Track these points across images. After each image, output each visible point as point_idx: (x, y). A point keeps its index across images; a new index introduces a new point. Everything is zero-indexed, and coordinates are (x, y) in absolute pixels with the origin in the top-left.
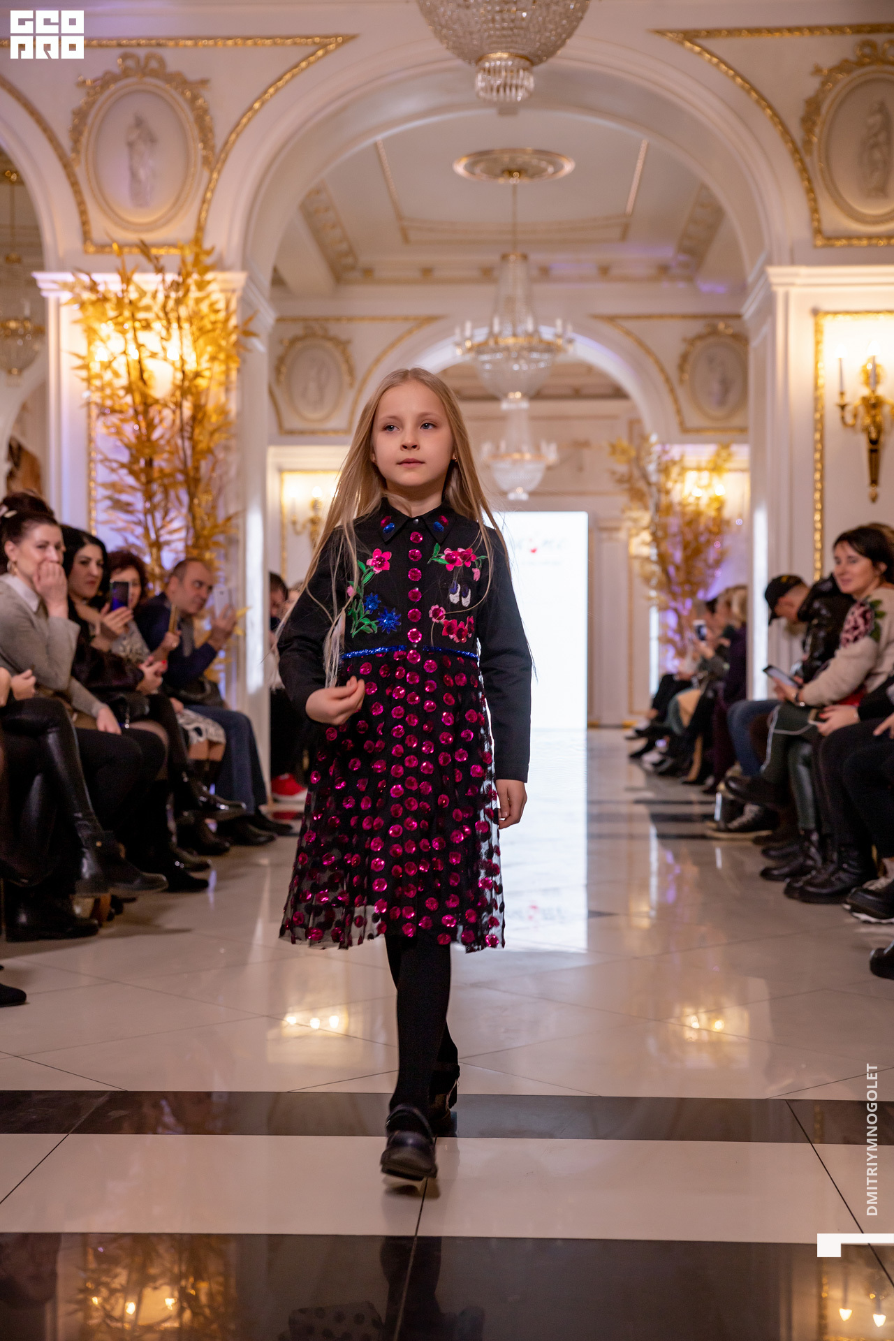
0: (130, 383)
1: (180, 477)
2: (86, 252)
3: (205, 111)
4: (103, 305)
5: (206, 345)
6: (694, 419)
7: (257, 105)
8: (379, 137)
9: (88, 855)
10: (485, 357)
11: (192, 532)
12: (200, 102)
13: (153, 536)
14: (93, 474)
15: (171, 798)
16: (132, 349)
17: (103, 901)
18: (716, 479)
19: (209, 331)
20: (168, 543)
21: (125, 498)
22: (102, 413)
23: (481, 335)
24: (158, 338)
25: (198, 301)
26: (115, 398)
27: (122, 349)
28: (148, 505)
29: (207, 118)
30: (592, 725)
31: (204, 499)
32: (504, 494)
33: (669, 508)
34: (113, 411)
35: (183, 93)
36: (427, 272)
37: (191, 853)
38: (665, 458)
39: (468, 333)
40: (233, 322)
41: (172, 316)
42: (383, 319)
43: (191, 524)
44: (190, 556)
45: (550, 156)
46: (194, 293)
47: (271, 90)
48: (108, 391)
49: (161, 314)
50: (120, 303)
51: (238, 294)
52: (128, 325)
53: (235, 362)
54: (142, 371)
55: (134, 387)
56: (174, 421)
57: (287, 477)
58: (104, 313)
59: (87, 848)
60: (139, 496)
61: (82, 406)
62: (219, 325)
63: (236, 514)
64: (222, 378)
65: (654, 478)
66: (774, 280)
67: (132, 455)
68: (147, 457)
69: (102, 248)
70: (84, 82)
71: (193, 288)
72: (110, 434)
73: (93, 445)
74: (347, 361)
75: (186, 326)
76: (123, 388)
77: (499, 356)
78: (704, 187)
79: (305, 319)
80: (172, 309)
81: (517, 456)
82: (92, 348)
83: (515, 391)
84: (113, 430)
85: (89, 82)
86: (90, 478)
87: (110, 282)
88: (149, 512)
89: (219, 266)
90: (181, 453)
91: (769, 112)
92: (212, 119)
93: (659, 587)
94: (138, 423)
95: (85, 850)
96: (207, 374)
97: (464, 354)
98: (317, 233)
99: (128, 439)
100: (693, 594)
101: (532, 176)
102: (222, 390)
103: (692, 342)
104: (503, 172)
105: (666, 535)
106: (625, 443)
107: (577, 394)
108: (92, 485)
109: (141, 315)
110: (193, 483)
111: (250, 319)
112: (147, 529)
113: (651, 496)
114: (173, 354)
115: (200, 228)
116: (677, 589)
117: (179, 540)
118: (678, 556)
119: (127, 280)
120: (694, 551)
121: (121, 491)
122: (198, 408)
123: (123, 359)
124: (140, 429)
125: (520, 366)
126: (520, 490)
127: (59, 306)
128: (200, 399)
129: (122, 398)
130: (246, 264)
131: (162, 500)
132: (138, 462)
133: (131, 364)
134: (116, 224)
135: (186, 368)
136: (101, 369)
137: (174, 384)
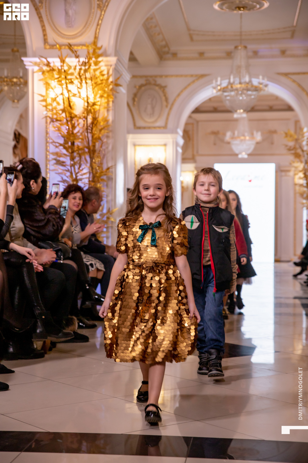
0: (64, 108)
1: (87, 150)
2: (45, 48)
4: (53, 73)
5: (98, 90)
9: (39, 322)
10: (226, 94)
11: (91, 175)
13: (74, 176)
14: (48, 148)
15: (80, 295)
16: (65, 92)
17: (46, 342)
19: (100, 84)
20: (81, 180)
21: (62, 159)
22: (52, 120)
23: (225, 84)
24: (77, 88)
25: (95, 70)
26: (58, 114)
27: (61, 92)
30: (277, 261)
31: (97, 160)
32: (237, 155)
34: (57, 120)
36: (201, 54)
37: (88, 320)
39: (219, 83)
40: (111, 79)
41: (83, 77)
42: (182, 76)
43: (91, 171)
44: (90, 186)
46: (93, 67)
48: (55, 111)
49: (78, 77)
50: (59, 72)
51: (113, 67)
52: (63, 82)
53: (112, 98)
54: (69, 102)
55: (66, 109)
56: (84, 124)
57: (137, 148)
58: (53, 76)
60: (68, 158)
61: (43, 118)
62: (104, 81)
63: (112, 166)
64: (106, 105)
65: (305, 148)
67: (65, 140)
68: (72, 141)
69: (52, 46)
71: (93, 64)
72: (56, 130)
73: (48, 135)
74: (165, 96)
75: (89, 81)
76: (61, 110)
77: (233, 93)
79: (146, 77)
80: (83, 75)
81: (242, 138)
82: (48, 92)
83: (240, 109)
84: (57, 129)
86: (47, 150)
87: (56, 62)
88: (72, 166)
89: (105, 54)
90: (87, 139)
94: (68, 125)
95: (38, 320)
96: (99, 103)
97: (217, 92)
98: (151, 37)
99: (64, 133)
101: (249, 10)
102: (106, 110)
104: (236, 8)
106: (292, 132)
107: (271, 109)
108: (48, 153)
109: (69, 77)
110: (92, 152)
111: (118, 78)
112: (71, 173)
113: (304, 156)
114: (84, 95)
115: (96, 38)
117: (86, 178)
119: (63, 61)
121: (60, 156)
122: (95, 119)
123: (61, 97)
124: (69, 128)
125: (243, 98)
126: (244, 153)
127: (33, 72)
128: (95, 115)
129: (61, 114)
130: (117, 53)
131: (78, 160)
132: (68, 143)
133: (65, 99)
134: (59, 35)
135: (89, 101)
136: (52, 101)
137: (84, 108)
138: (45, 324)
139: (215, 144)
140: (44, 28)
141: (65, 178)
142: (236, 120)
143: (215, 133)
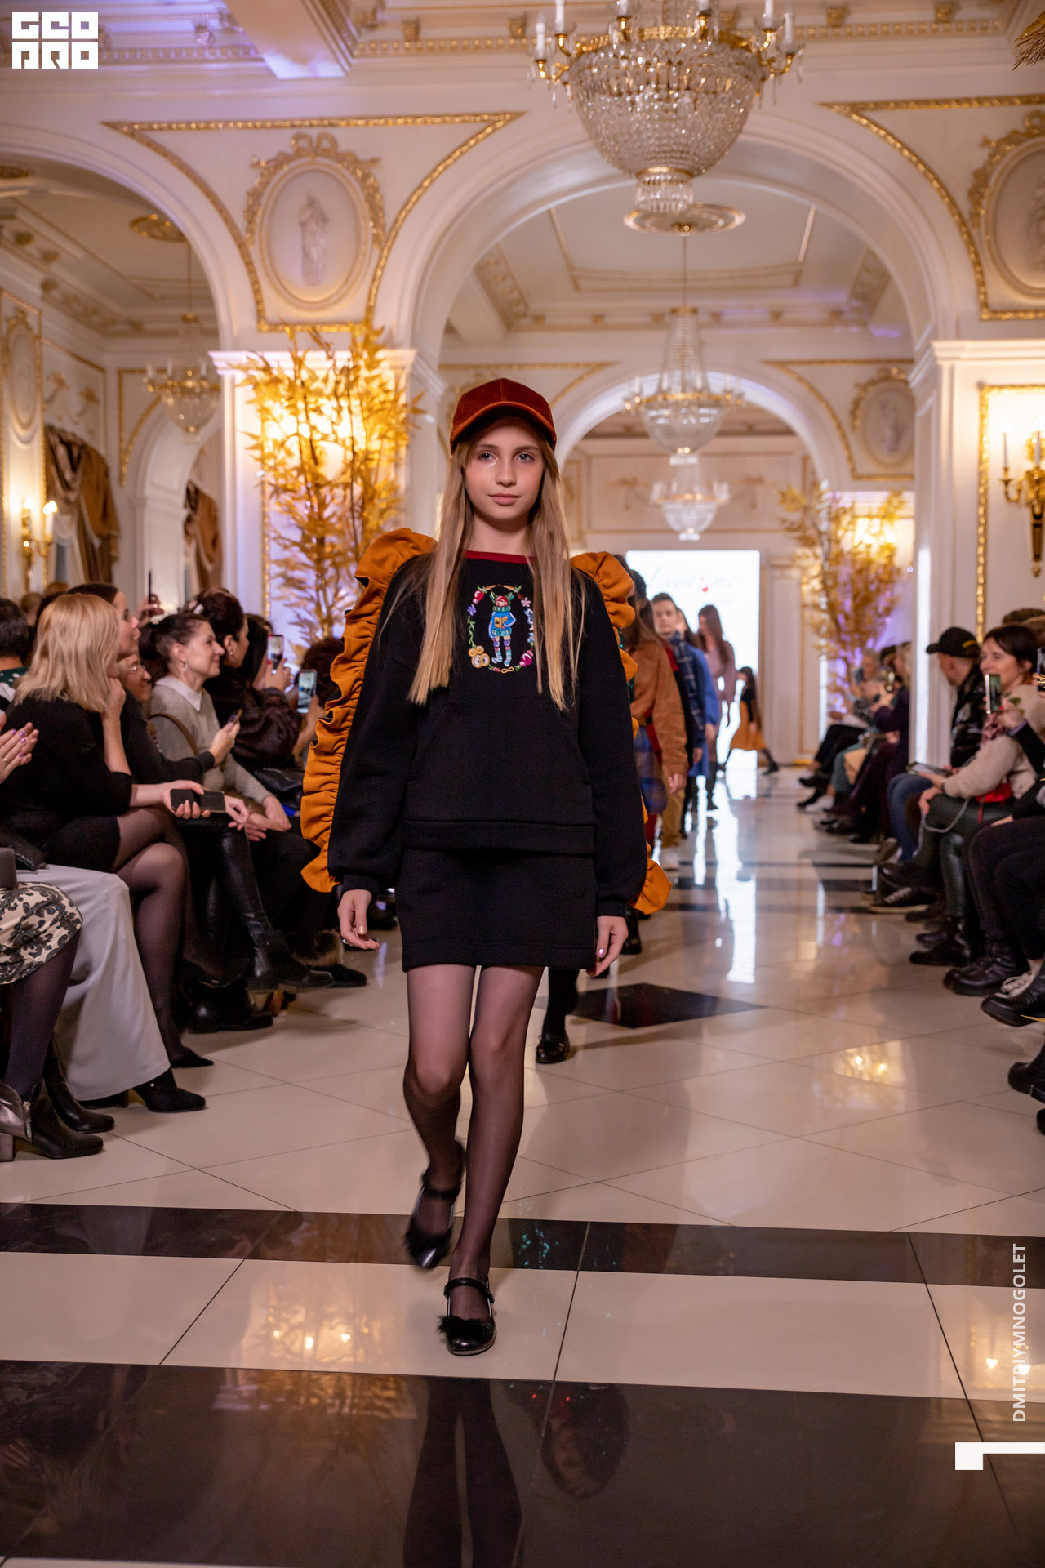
0: (303, 463)
1: (350, 554)
2: (260, 330)
3: (376, 190)
4: (276, 386)
5: (375, 424)
6: (866, 466)
7: (426, 184)
8: (551, 205)
9: (260, 954)
10: (653, 413)
12: (371, 180)
13: (324, 610)
14: (267, 548)
16: (305, 432)
18: (887, 527)
19: (379, 411)
20: (339, 619)
21: (298, 574)
22: (278, 490)
23: (650, 390)
24: (329, 422)
25: (368, 380)
26: (289, 477)
27: (295, 431)
28: (320, 582)
29: (378, 197)
32: (676, 533)
33: (841, 554)
34: (286, 490)
35: (354, 173)
36: (598, 318)
38: (835, 507)
39: (636, 388)
40: (403, 400)
42: (555, 365)
45: (721, 210)
46: (364, 373)
47: (441, 168)
48: (281, 470)
49: (332, 398)
50: (292, 386)
51: (408, 370)
52: (301, 405)
53: (405, 439)
54: (313, 449)
55: (306, 467)
56: (345, 497)
58: (277, 394)
59: (258, 947)
60: (312, 572)
61: (256, 487)
62: (388, 406)
64: (392, 454)
65: (824, 526)
66: (939, 354)
67: (304, 535)
68: (320, 536)
69: (276, 326)
70: (258, 163)
71: (364, 369)
72: (285, 511)
73: (266, 520)
75: (355, 403)
76: (296, 469)
77: (666, 412)
78: (871, 254)
79: (477, 367)
80: (342, 395)
81: (688, 497)
82: (266, 424)
83: (683, 446)
84: (285, 508)
85: (263, 164)
86: (264, 551)
87: (283, 363)
88: (321, 588)
89: (390, 344)
90: (352, 529)
91: (936, 184)
92: (382, 197)
93: (829, 635)
94: (311, 501)
95: (257, 949)
96: (376, 456)
97: (633, 406)
98: (488, 286)
99: (301, 517)
100: (862, 644)
101: (703, 229)
102: (392, 465)
103: (864, 387)
104: (673, 225)
105: (836, 585)
106: (796, 490)
107: (750, 430)
108: (266, 560)
109: (312, 398)
111: (419, 397)
112: (318, 605)
113: (822, 545)
114: (344, 431)
115: (370, 309)
116: (845, 637)
118: (848, 604)
119: (299, 362)
120: (864, 600)
121: (293, 568)
122: (367, 485)
123: (296, 439)
124: (312, 507)
125: (689, 421)
126: (691, 531)
127: (234, 386)
128: (370, 478)
129: (296, 478)
130: (415, 341)
131: (331, 577)
132: (310, 540)
133: (303, 443)
134: (289, 303)
135: (356, 449)
136: (274, 448)
137: (344, 463)
138: (274, 958)
139: (627, 507)
140: (256, 287)
141: (305, 615)
142: (676, 468)
143: (629, 483)
